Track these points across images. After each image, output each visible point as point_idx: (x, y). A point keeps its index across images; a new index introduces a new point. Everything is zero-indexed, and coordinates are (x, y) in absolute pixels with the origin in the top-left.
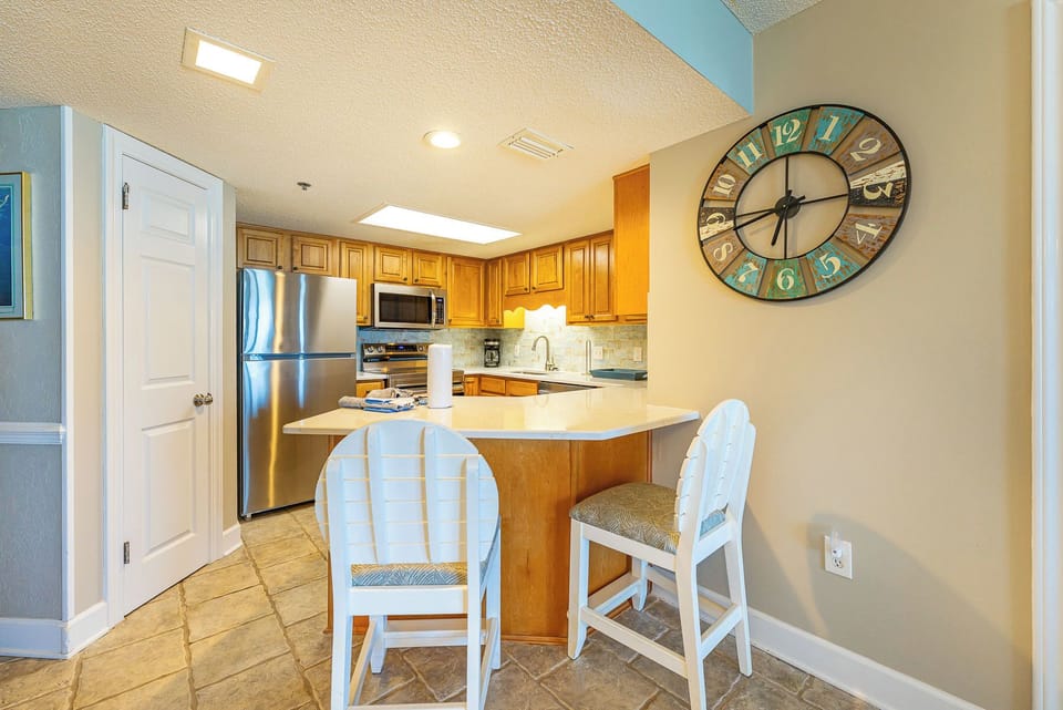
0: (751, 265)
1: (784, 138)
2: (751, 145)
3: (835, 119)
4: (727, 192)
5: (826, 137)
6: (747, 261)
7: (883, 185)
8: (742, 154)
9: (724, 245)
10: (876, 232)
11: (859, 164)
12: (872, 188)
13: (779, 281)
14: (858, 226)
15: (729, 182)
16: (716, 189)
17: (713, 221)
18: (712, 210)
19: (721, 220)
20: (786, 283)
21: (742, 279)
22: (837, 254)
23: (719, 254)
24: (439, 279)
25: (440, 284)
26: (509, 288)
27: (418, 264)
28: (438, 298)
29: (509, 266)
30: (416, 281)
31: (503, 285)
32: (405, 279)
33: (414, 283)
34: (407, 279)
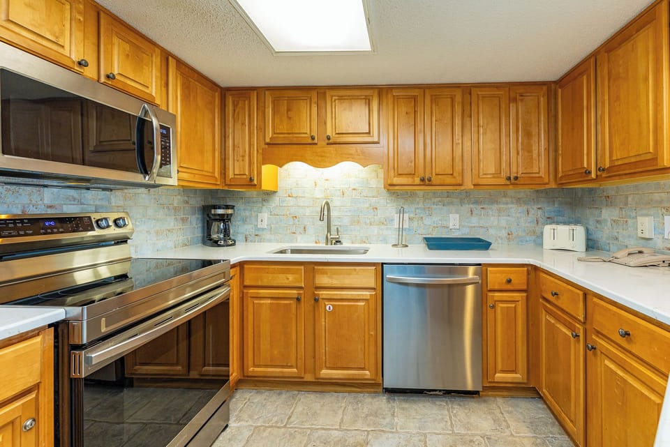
25: (158, 101)
26: (274, 133)
27: (112, 44)
28: (162, 127)
29: (273, 103)
30: (108, 77)
31: (262, 129)
32: (80, 63)
33: (103, 79)
34: (86, 65)
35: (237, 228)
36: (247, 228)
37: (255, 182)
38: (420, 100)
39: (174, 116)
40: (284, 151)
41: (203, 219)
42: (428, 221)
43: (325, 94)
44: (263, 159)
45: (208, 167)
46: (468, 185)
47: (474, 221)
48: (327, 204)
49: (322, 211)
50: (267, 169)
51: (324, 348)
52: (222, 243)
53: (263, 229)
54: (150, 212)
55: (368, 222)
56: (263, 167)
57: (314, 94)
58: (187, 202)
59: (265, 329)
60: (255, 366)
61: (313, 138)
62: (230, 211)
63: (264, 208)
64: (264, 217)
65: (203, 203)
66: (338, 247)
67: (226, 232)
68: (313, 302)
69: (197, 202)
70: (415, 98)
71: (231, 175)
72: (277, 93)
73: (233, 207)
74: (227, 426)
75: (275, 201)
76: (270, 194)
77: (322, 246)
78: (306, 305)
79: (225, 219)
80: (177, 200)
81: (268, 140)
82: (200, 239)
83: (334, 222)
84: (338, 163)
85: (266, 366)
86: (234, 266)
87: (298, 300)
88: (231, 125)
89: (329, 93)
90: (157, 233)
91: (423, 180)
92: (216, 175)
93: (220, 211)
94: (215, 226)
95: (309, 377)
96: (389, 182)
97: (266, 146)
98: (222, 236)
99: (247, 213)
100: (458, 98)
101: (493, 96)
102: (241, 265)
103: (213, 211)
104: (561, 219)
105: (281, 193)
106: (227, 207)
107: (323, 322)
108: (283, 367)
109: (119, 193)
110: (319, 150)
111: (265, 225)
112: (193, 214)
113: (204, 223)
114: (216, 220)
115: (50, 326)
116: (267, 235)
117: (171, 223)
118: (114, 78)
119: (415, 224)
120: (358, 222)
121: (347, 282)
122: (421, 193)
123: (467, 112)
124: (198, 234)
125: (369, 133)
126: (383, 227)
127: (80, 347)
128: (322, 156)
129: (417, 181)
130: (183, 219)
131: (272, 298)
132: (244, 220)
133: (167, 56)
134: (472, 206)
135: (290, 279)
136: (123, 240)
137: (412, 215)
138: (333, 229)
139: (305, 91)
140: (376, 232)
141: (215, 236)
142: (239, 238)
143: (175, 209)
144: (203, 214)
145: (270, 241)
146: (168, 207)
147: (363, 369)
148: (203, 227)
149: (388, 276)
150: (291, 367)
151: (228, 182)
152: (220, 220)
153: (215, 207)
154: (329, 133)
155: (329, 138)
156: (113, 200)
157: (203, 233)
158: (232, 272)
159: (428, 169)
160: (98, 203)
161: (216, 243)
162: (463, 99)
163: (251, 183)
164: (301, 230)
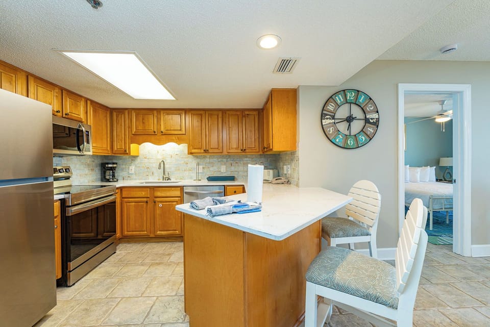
0: (340, 136)
1: (350, 97)
2: (340, 96)
3: (363, 97)
4: (332, 110)
5: (361, 101)
6: (339, 135)
7: (374, 119)
8: (337, 98)
9: (331, 128)
10: (372, 131)
11: (369, 111)
12: (372, 119)
13: (349, 142)
14: (369, 129)
15: (333, 106)
16: (328, 107)
17: (327, 119)
18: (327, 115)
19: (330, 119)
20: (351, 143)
21: (337, 140)
22: (364, 136)
23: (330, 131)
24: (82, 116)
25: (83, 120)
26: (136, 130)
27: (67, 101)
28: (86, 131)
29: (136, 116)
30: (66, 114)
31: (130, 127)
32: (57, 112)
33: (64, 116)
34: (59, 112)
35: (118, 173)
36: (124, 174)
37: (127, 152)
38: (204, 115)
39: (90, 126)
40: (141, 138)
41: (102, 169)
42: (211, 169)
43: (160, 112)
44: (131, 141)
45: (105, 146)
46: (225, 152)
47: (233, 168)
48: (163, 161)
49: (160, 164)
50: (133, 146)
51: (159, 222)
52: (112, 180)
53: (132, 174)
54: (78, 166)
55: (183, 169)
56: (131, 145)
57: (155, 112)
58: (94, 161)
59: (132, 215)
60: (127, 231)
61: (155, 132)
62: (115, 165)
63: (132, 164)
64: (132, 168)
65: (101, 162)
66: (169, 181)
67: (113, 176)
68: (153, 203)
69: (98, 161)
70: (201, 115)
71: (115, 149)
72: (137, 111)
73: (116, 164)
74: (115, 253)
75: (138, 160)
76: (135, 157)
77: (161, 181)
78: (150, 205)
79: (113, 169)
80: (89, 161)
81: (133, 133)
82: (100, 179)
83: (167, 170)
84: (166, 143)
85: (133, 231)
86: (117, 188)
87: (147, 202)
88: (115, 126)
89: (162, 112)
90: (80, 175)
91: (204, 151)
92: (109, 149)
93: (110, 166)
94: (108, 173)
95: (152, 235)
96: (190, 152)
97: (133, 136)
98: (111, 177)
99: (124, 166)
100: (220, 115)
101: (236, 115)
102: (121, 188)
103: (107, 166)
104: (271, 167)
105: (141, 156)
106: (114, 164)
107: (158, 212)
108: (140, 231)
109: (65, 158)
110: (158, 137)
111: (133, 172)
112: (97, 167)
113: (102, 171)
114: (108, 170)
115: (60, 200)
116: (134, 176)
117: (87, 171)
118: (68, 115)
119: (205, 170)
120: (179, 170)
121: (168, 194)
122: (208, 156)
123: (224, 121)
124: (99, 177)
125: (181, 130)
126: (190, 172)
127: (69, 206)
128: (159, 140)
129: (202, 151)
130: (92, 170)
131: (135, 202)
132: (122, 170)
133: (87, 100)
134: (231, 162)
135: (143, 194)
136: (68, 178)
137: (204, 166)
138: (166, 173)
139: (151, 110)
140: (187, 174)
141: (107, 177)
142: (120, 178)
143: (88, 165)
144: (102, 167)
145: (136, 179)
146: (85, 164)
147: (175, 230)
148: (102, 174)
149: (185, 191)
150: (144, 231)
151: (114, 152)
152: (110, 170)
153: (108, 164)
154: (162, 130)
155: (162, 132)
156: (63, 161)
157: (102, 175)
158: (117, 191)
159: (207, 146)
160: (57, 162)
161: (108, 181)
162: (222, 115)
163: (125, 153)
164: (151, 174)
